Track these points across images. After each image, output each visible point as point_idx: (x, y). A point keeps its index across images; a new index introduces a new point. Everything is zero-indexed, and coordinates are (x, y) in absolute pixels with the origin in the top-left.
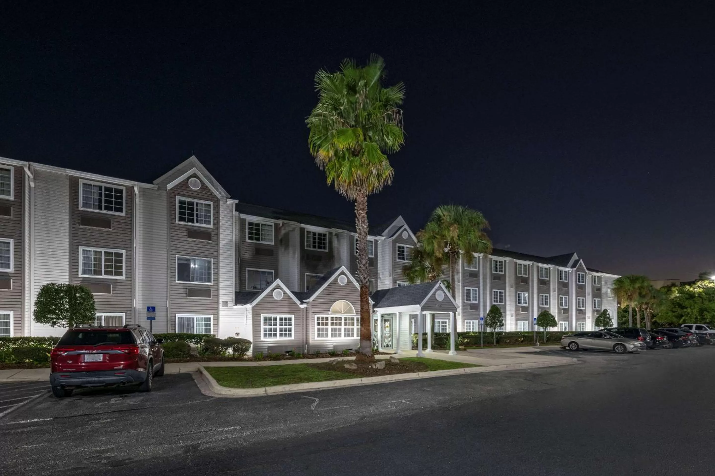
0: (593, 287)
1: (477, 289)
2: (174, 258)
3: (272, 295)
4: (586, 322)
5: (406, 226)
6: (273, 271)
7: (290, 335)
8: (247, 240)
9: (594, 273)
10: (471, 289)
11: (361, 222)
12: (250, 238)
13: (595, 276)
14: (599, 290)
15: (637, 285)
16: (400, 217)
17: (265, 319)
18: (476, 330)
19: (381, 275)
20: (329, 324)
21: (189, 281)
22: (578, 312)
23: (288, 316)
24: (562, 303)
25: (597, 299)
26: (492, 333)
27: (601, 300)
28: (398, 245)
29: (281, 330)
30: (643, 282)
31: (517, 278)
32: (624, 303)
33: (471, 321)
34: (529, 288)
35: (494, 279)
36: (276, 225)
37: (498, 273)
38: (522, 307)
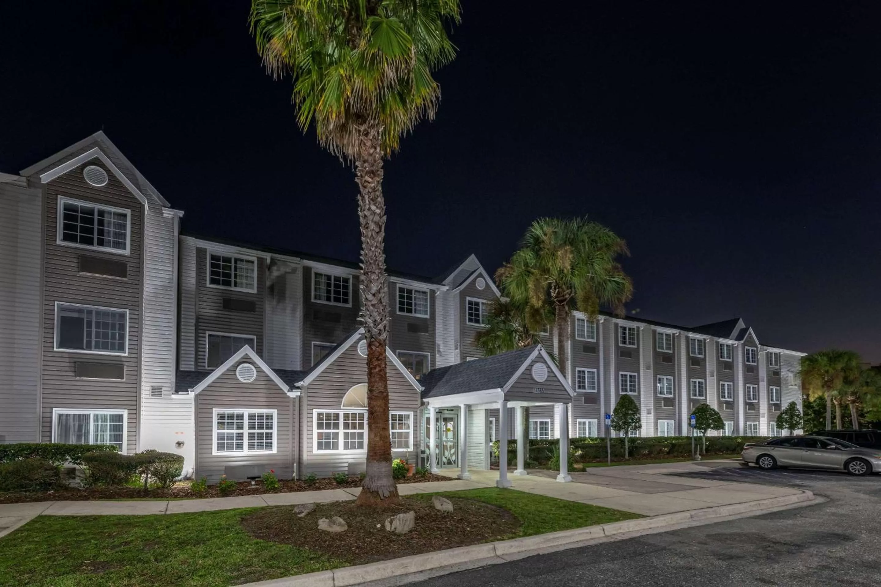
0: (768, 370)
1: (595, 370)
2: (51, 308)
3: (235, 375)
4: (759, 422)
5: (482, 270)
6: (255, 337)
7: (269, 446)
8: (208, 285)
9: (770, 348)
10: (586, 370)
11: (367, 202)
12: (213, 281)
13: (771, 353)
14: (777, 373)
15: (839, 366)
16: (473, 255)
17: (222, 417)
18: (595, 435)
19: (441, 347)
20: (341, 425)
21: (82, 348)
22: (747, 406)
23: (264, 411)
24: (724, 393)
25: (774, 388)
26: (622, 441)
27: (780, 389)
28: (468, 299)
29: (251, 436)
30: (850, 359)
31: (656, 354)
32: (814, 393)
33: (587, 421)
34: (675, 369)
35: (621, 356)
36: (261, 261)
37: (628, 346)
38: (665, 399)
